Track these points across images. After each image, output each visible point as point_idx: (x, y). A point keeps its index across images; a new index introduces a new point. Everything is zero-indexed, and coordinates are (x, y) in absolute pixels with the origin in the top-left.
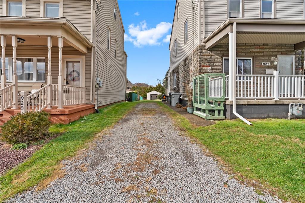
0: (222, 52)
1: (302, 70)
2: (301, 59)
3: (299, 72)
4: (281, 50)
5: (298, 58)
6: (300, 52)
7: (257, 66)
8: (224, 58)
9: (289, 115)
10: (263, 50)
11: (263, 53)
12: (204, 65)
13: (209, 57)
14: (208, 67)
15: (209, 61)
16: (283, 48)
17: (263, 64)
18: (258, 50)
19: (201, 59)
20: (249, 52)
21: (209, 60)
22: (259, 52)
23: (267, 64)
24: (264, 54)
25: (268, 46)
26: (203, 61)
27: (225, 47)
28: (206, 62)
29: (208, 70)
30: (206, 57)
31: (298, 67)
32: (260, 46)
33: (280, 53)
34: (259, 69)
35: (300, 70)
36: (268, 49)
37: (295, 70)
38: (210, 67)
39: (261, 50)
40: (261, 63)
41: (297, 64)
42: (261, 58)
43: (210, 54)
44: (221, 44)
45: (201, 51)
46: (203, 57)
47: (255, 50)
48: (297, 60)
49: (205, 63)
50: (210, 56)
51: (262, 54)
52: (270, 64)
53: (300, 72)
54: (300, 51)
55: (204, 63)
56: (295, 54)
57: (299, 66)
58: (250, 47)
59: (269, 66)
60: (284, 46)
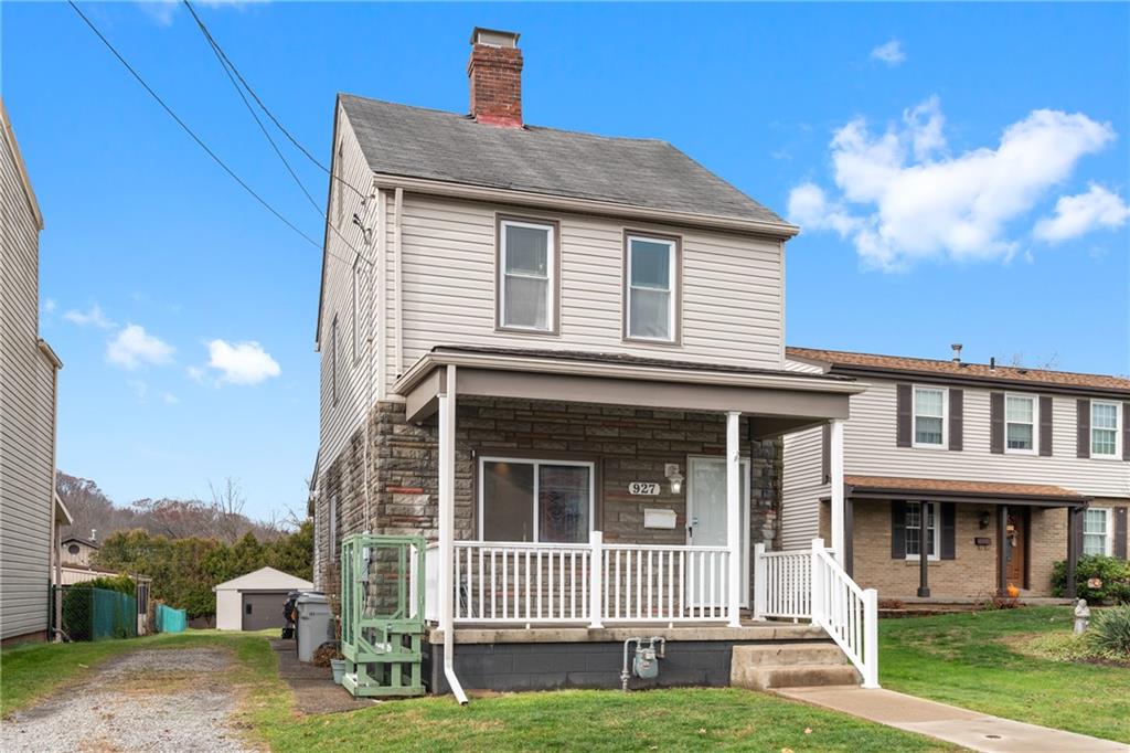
0: (472, 437)
1: (774, 517)
2: (771, 473)
3: (764, 523)
4: (701, 439)
5: (763, 470)
6: (770, 448)
7: (610, 495)
8: (482, 460)
9: (624, 676)
10: (634, 436)
11: (634, 447)
12: (400, 486)
13: (418, 453)
14: (415, 493)
15: (422, 469)
16: (706, 428)
17: (631, 489)
18: (614, 433)
19: (389, 460)
20: (582, 439)
21: (419, 464)
22: (618, 441)
23: (649, 489)
24: (637, 450)
25: (652, 418)
26: (394, 467)
27: (485, 416)
28: (407, 473)
29: (418, 508)
30: (406, 452)
31: (761, 503)
32: (621, 417)
33: (698, 449)
34: (618, 509)
35: (769, 516)
36: (653, 429)
37: (752, 514)
38: (423, 493)
39: (626, 434)
40: (622, 484)
41: (758, 493)
42: (624, 465)
43: (423, 440)
44: (471, 404)
45: (388, 426)
46: (395, 454)
47: (602, 434)
48: (759, 478)
49: (403, 476)
50: (423, 451)
51: (631, 450)
52: (657, 490)
53: (770, 521)
54: (768, 443)
55: (399, 478)
56: (751, 456)
57: (766, 499)
58: (586, 419)
59: (655, 497)
60: (709, 423)
